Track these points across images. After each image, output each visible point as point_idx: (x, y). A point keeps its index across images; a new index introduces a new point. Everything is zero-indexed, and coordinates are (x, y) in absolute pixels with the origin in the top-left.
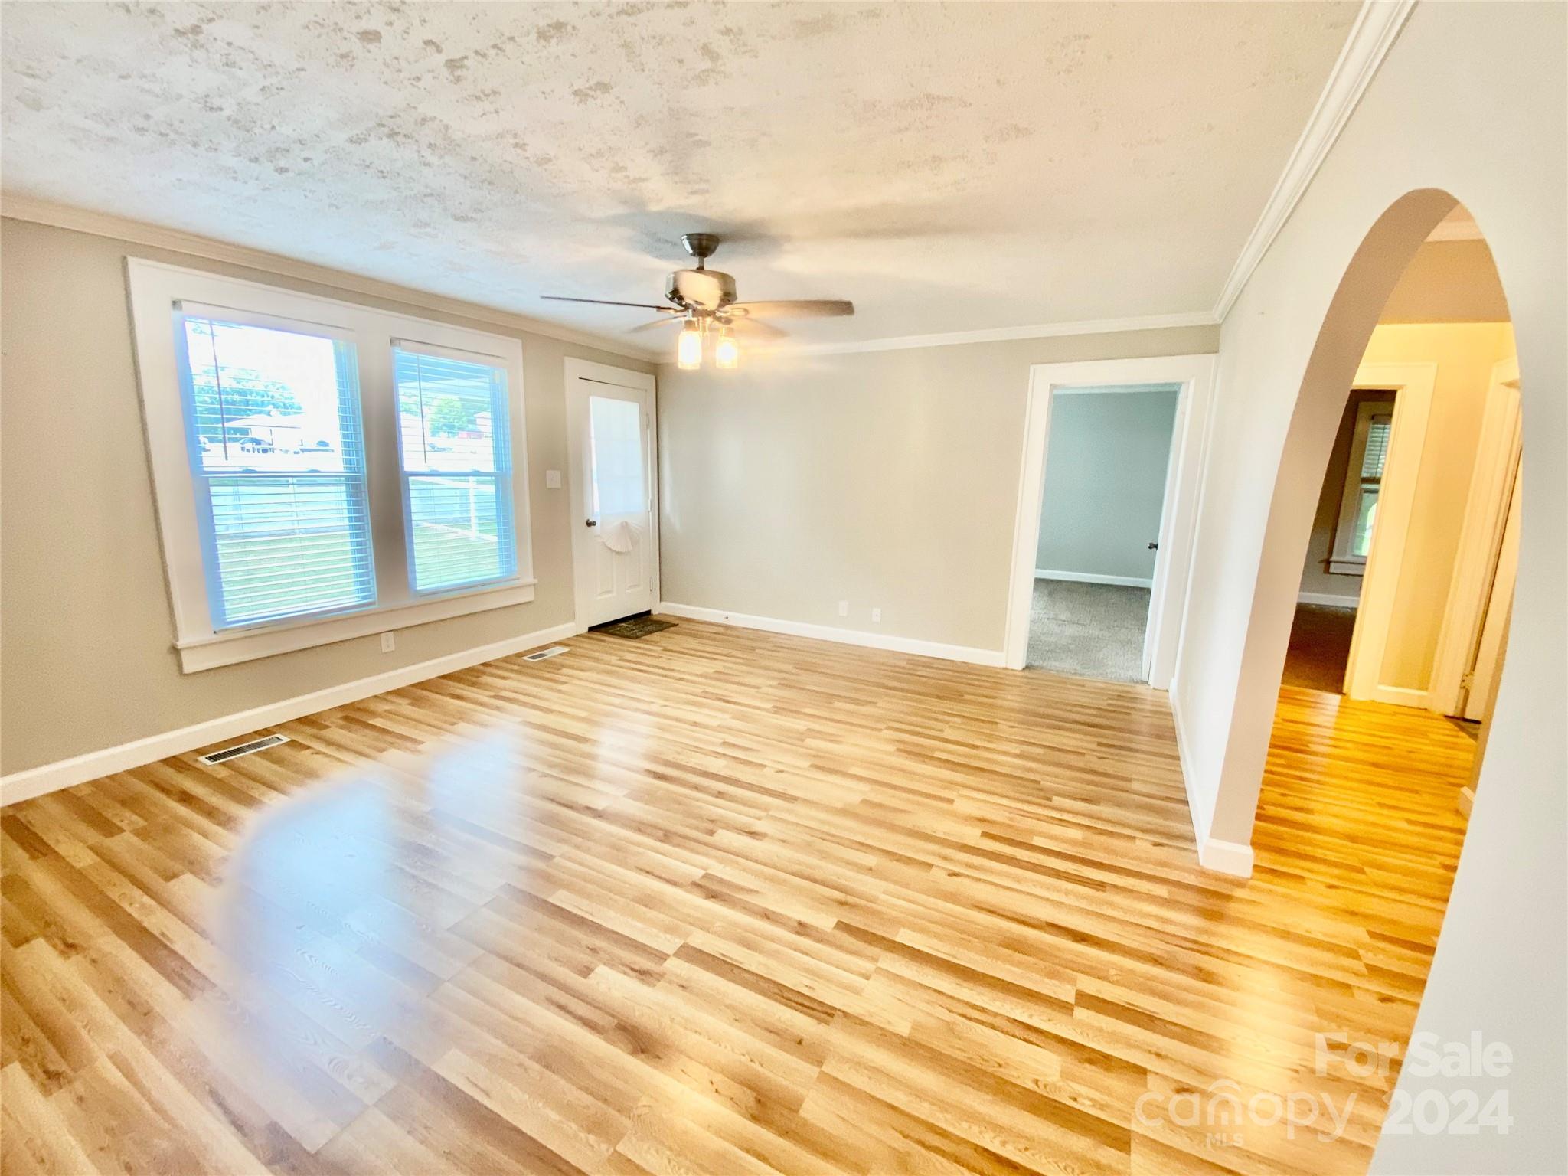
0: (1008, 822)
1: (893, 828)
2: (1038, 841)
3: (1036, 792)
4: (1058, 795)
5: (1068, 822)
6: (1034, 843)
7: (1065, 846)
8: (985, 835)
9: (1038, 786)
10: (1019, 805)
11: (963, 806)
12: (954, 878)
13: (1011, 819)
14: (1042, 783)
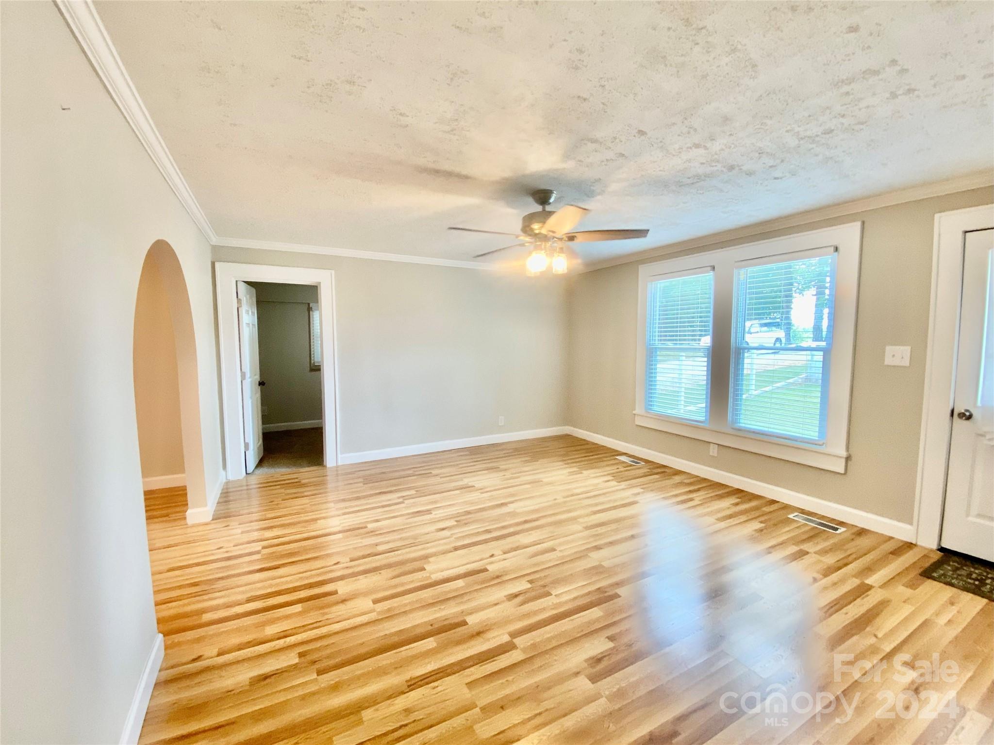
0: (326, 610)
1: (389, 566)
2: (298, 608)
3: (315, 656)
4: (295, 667)
5: (279, 638)
6: (300, 605)
7: (276, 615)
8: (335, 593)
9: (317, 666)
10: (324, 630)
11: (365, 603)
12: (336, 562)
13: (324, 614)
14: (315, 676)
